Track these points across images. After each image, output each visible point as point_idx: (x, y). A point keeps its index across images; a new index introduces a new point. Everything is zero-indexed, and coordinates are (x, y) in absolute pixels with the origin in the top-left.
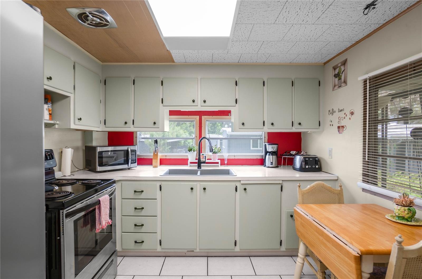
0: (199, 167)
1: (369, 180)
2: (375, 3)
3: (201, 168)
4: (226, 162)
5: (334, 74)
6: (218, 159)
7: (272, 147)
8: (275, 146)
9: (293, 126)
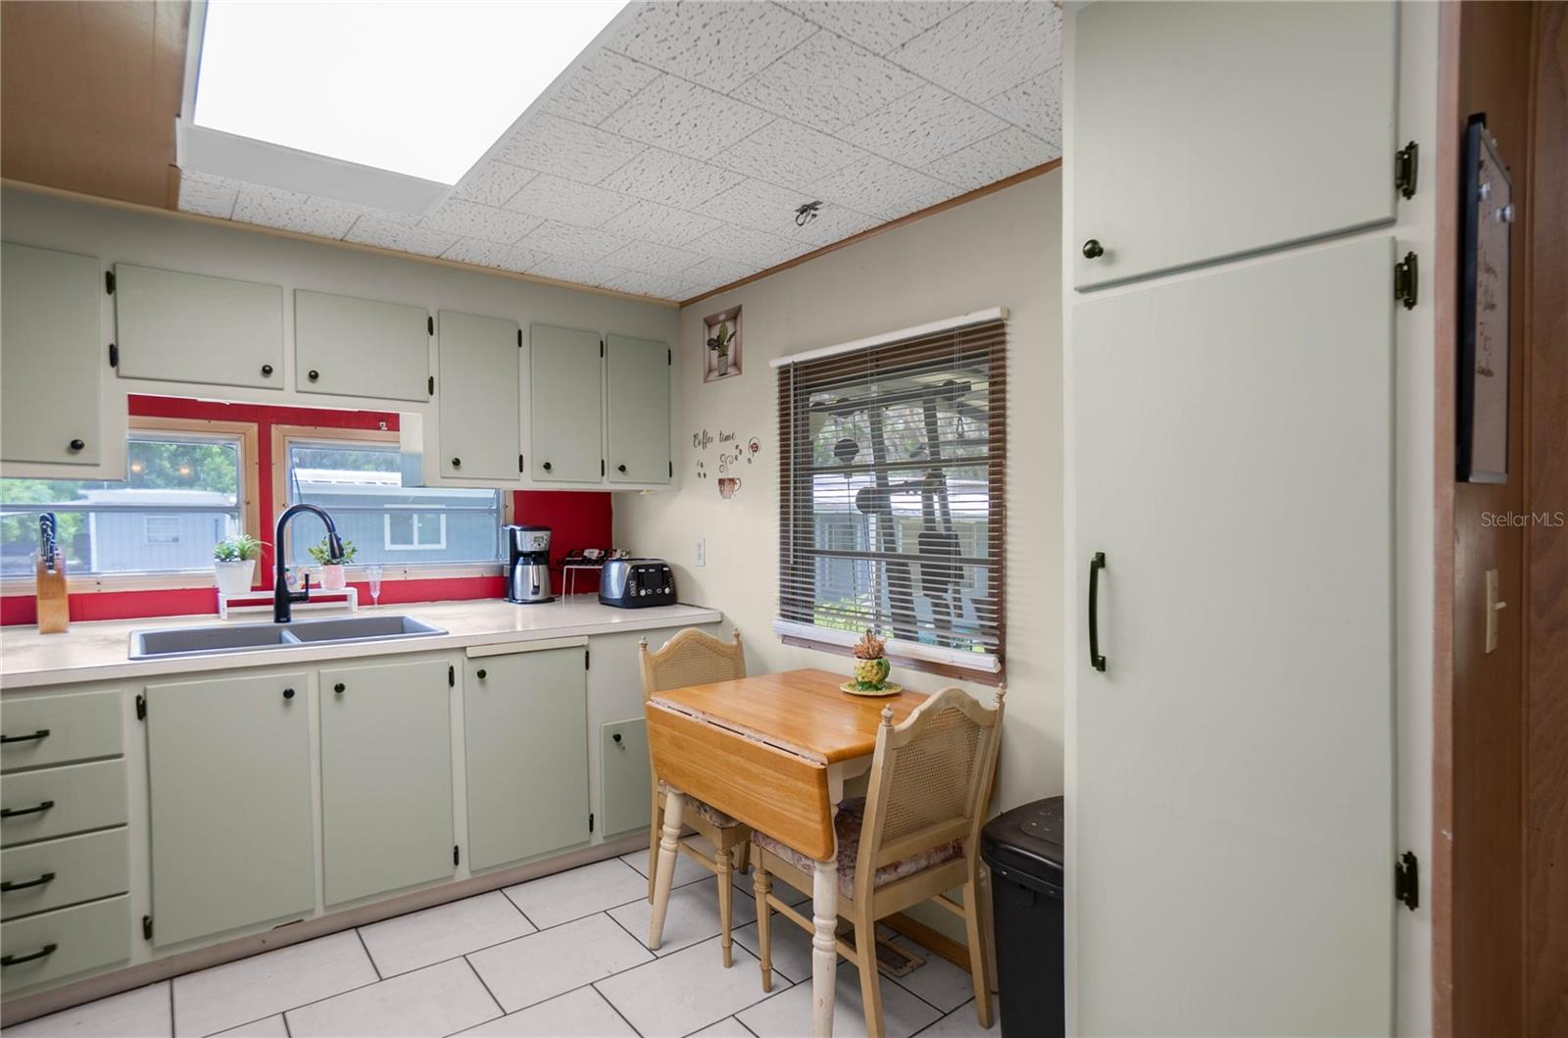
0: (282, 614)
1: (797, 613)
2: (818, 207)
3: (289, 620)
4: (375, 595)
5: (707, 339)
6: (348, 585)
7: (535, 538)
8: (545, 535)
9: (603, 474)
